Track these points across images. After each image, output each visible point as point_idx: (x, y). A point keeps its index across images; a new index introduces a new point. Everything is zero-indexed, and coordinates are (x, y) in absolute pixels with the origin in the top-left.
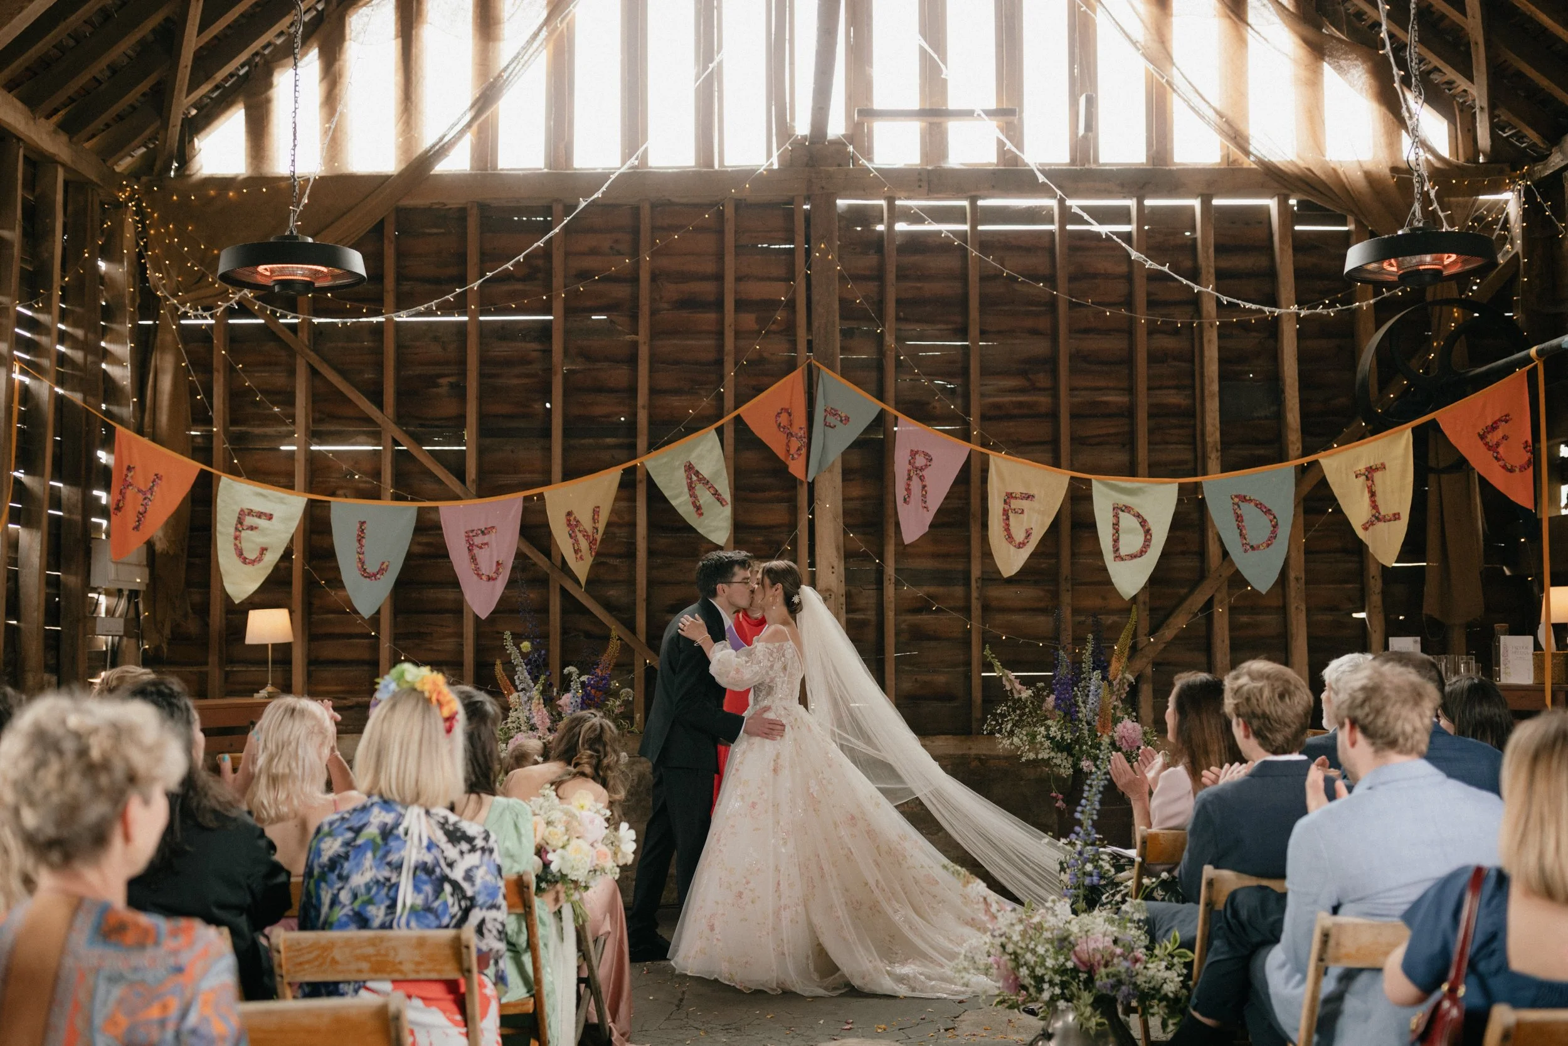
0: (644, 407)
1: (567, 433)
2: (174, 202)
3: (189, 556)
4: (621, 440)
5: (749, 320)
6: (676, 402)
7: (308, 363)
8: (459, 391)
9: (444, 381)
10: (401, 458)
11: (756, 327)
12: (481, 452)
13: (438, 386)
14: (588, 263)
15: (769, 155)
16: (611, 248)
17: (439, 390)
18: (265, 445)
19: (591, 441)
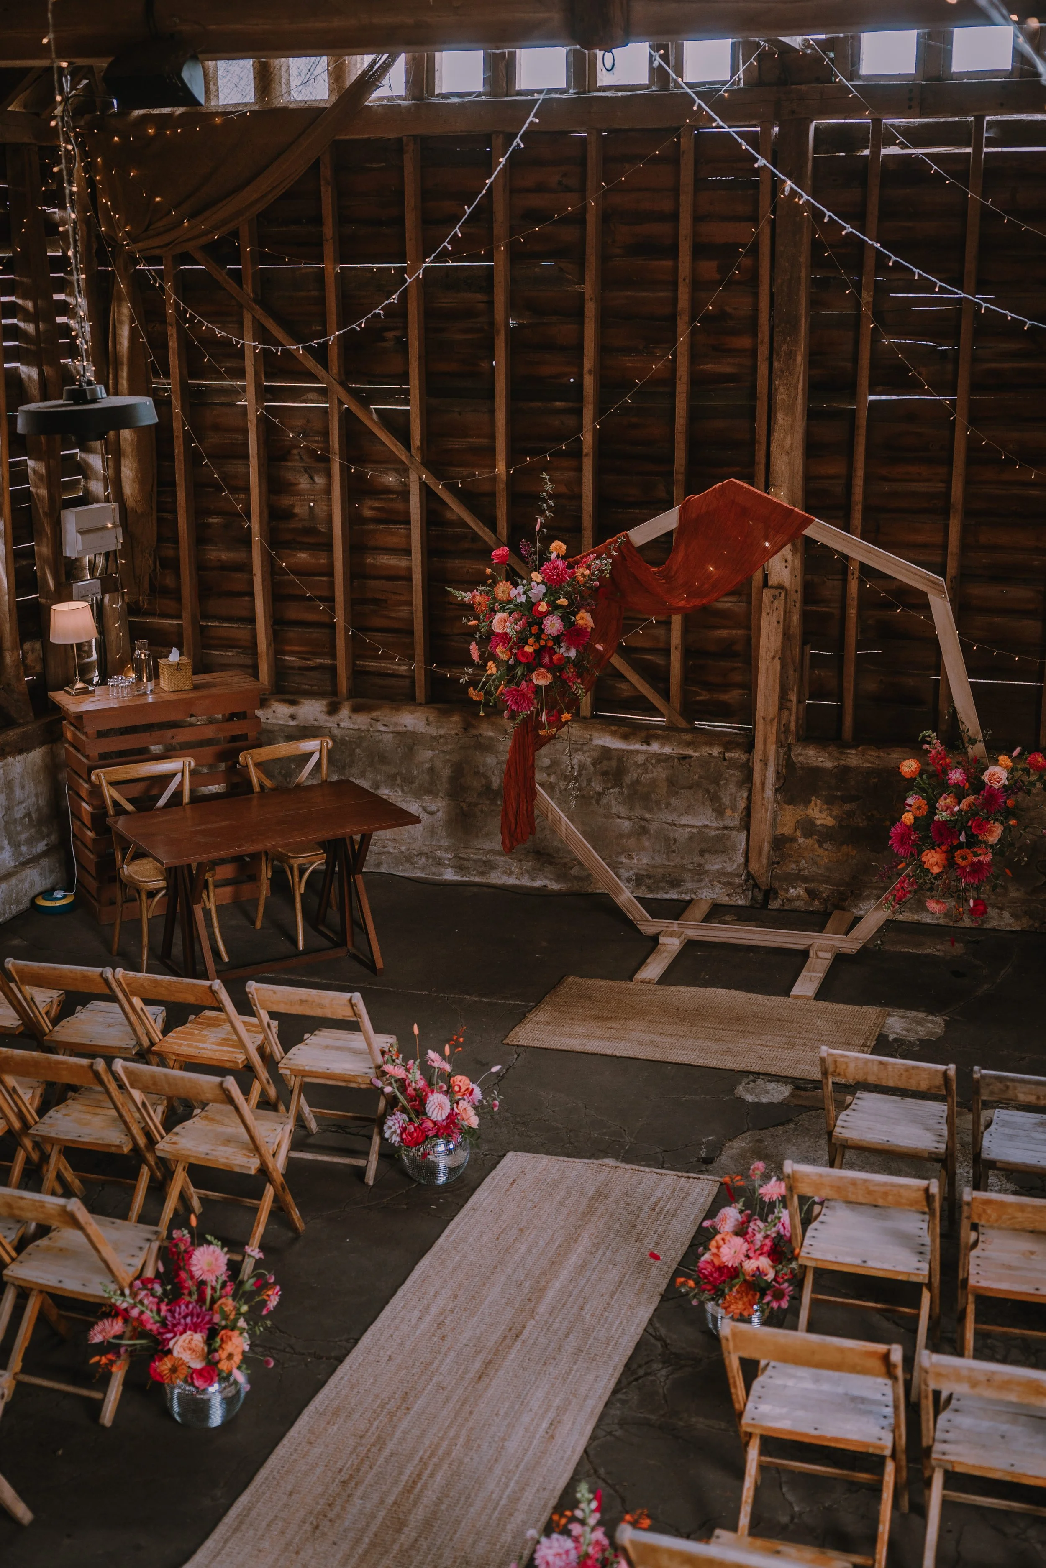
0: (590, 372)
1: (513, 395)
2: (116, 143)
3: (158, 512)
4: (571, 404)
5: (709, 268)
6: (629, 362)
7: (253, 317)
8: (403, 346)
9: (390, 335)
10: (347, 417)
11: (718, 277)
12: (428, 413)
13: (385, 340)
14: (536, 201)
15: (734, 70)
16: (560, 183)
17: (386, 344)
18: (223, 399)
19: (539, 404)
